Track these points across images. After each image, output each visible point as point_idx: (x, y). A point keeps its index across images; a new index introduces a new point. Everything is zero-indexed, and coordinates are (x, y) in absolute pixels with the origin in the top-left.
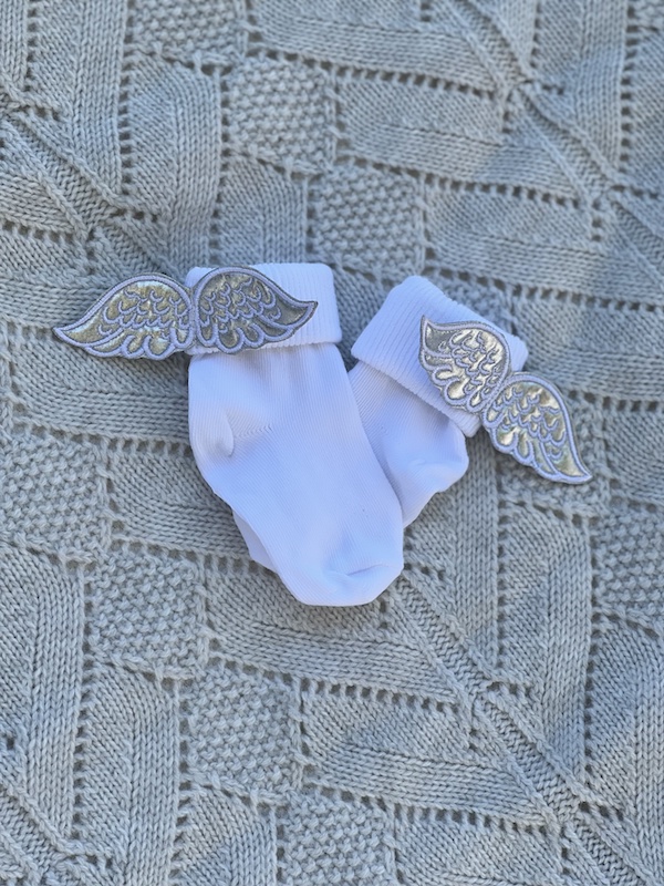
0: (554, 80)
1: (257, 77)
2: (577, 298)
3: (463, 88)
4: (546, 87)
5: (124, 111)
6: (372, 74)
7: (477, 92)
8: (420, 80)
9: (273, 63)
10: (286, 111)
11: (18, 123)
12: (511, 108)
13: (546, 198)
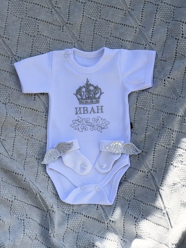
0: (133, 8)
1: (89, 5)
2: (131, 42)
3: (119, 9)
4: (132, 9)
5: (69, 8)
6: (106, 5)
7: (121, 9)
8: (112, 7)
9: (92, 3)
10: (92, 10)
11: (54, 9)
12: (126, 12)
13: (129, 26)
